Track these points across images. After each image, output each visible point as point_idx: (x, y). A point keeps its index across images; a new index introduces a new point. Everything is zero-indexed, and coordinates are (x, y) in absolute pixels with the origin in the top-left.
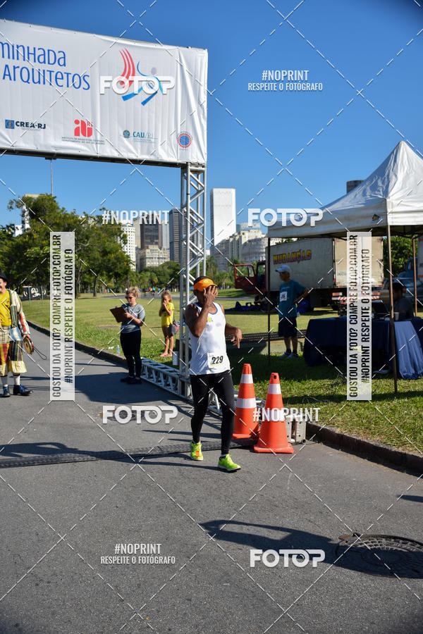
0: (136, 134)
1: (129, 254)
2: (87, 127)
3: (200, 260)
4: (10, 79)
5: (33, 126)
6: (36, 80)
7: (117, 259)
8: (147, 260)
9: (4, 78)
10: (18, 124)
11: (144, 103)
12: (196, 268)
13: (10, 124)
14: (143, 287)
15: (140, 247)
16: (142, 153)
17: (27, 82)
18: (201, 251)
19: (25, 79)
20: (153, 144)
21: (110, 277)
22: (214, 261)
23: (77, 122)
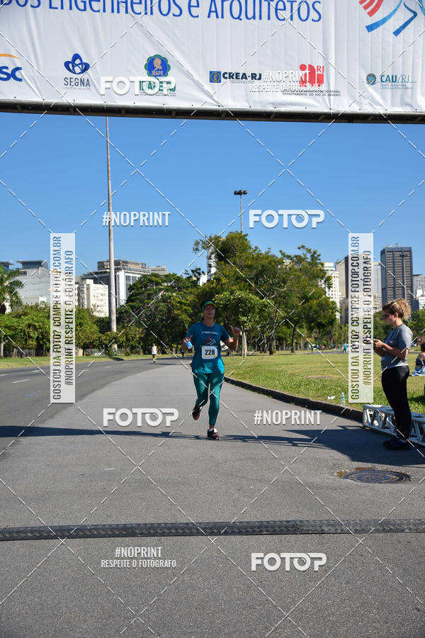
0: (384, 79)
2: (317, 73)
4: (217, 17)
5: (244, 76)
6: (250, 15)
9: (209, 17)
10: (226, 76)
11: (397, 33)
13: (215, 77)
16: (393, 105)
17: (239, 18)
19: (236, 15)
20: (410, 90)
23: (303, 67)
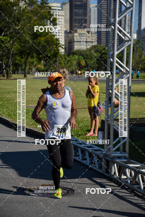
1: (58, 37)
3: (127, 44)
7: (47, 42)
8: (75, 43)
12: (122, 52)
14: (71, 69)
15: (68, 31)
18: (128, 35)
21: (40, 60)
22: (140, 45)
